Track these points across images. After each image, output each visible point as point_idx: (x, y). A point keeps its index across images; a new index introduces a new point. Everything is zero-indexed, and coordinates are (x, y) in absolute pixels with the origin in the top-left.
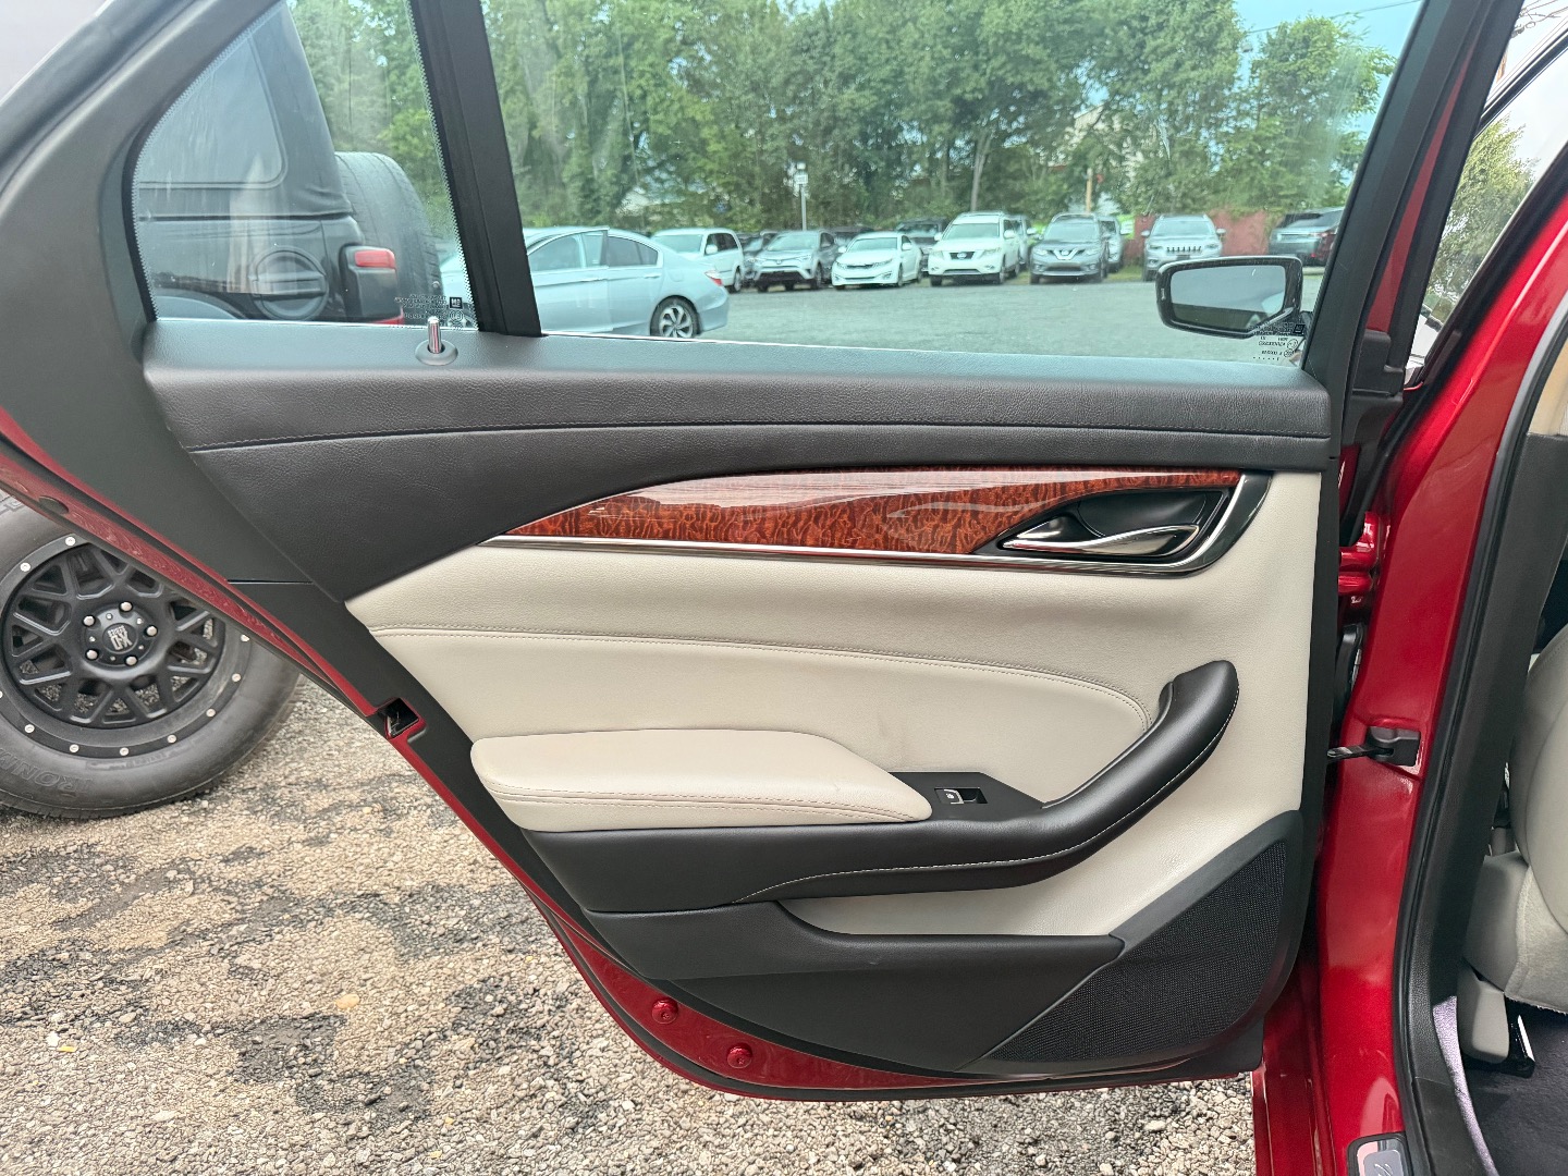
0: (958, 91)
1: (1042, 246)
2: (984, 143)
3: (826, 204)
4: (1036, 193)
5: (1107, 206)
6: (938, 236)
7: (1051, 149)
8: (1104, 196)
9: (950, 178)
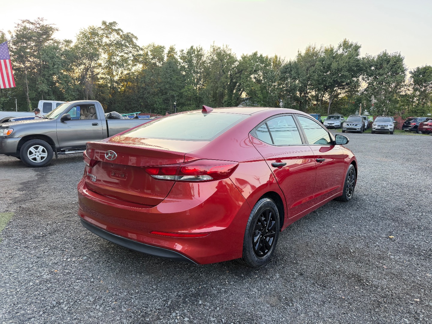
1: (345, 123)
5: (366, 113)
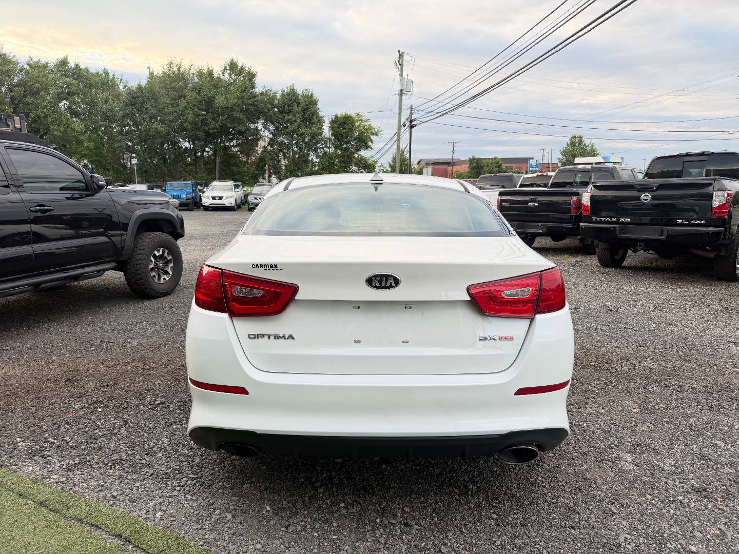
0: (206, 128)
1: (252, 196)
2: (220, 150)
3: (146, 172)
4: (245, 172)
5: (275, 180)
6: (205, 189)
7: (248, 155)
8: (273, 176)
9: (206, 164)
